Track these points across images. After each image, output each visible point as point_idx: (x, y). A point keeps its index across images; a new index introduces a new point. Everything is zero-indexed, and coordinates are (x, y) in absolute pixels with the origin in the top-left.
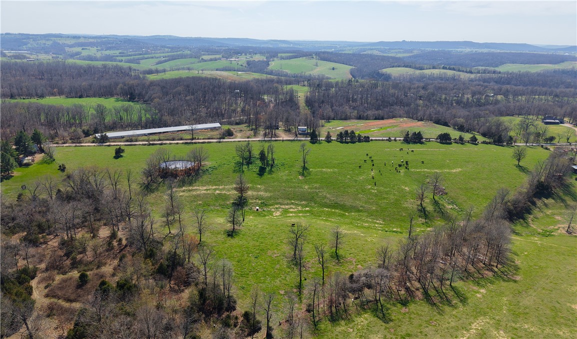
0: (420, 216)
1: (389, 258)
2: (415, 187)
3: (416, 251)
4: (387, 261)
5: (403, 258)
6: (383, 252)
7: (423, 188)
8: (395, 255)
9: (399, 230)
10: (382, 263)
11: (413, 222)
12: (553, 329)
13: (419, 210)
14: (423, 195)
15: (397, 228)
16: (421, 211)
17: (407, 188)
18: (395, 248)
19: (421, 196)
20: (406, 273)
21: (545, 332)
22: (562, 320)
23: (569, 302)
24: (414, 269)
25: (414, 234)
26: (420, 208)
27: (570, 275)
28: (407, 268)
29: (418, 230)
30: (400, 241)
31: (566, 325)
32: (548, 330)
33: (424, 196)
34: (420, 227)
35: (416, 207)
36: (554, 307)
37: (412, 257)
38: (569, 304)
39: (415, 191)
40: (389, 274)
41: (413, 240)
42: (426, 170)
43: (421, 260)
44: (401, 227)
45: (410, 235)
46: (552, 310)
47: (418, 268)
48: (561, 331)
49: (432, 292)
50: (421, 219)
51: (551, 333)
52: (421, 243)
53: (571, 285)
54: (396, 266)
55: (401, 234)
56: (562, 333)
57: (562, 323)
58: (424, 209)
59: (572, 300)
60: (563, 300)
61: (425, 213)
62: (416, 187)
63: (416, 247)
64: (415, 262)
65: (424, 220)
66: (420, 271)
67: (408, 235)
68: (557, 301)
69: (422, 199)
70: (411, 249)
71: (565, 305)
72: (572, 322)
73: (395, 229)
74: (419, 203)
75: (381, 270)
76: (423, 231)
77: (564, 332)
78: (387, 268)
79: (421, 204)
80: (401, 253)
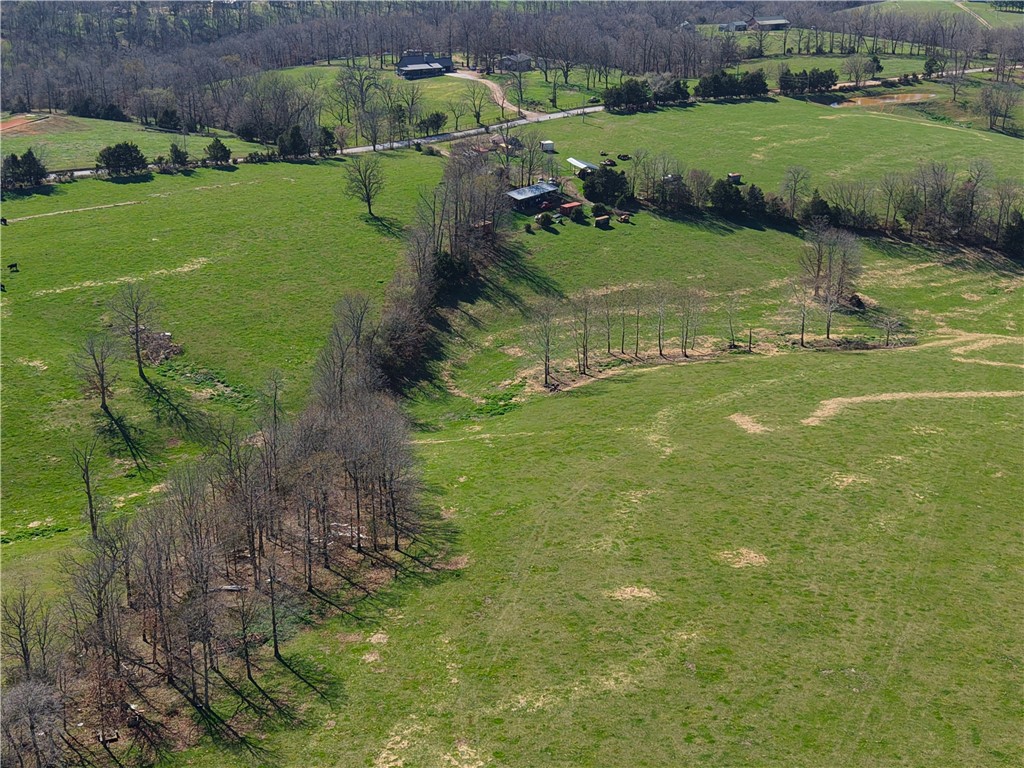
0: (112, 453)
1: (42, 635)
2: (66, 352)
3: (131, 578)
4: (34, 650)
5: (93, 619)
6: (12, 621)
7: (97, 350)
8: (58, 617)
9: (50, 521)
10: (18, 662)
11: (94, 480)
12: (588, 681)
13: (102, 431)
14: (102, 376)
15: (42, 516)
16: (111, 431)
17: (37, 363)
18: (52, 591)
19: (96, 379)
20: (117, 668)
21: (572, 697)
22: (603, 646)
23: (604, 587)
24: (141, 647)
25: (107, 520)
26: (105, 422)
27: (586, 509)
28: (114, 649)
29: (119, 502)
30: (67, 560)
31: (615, 655)
32: (578, 690)
33: (108, 378)
34: (123, 490)
35: (88, 422)
36: (575, 613)
37: (125, 604)
38: (605, 593)
39: (71, 368)
40: (57, 695)
41: (110, 543)
42: (87, 283)
43: (159, 605)
44: (54, 508)
45: (94, 528)
46: (571, 625)
47: (154, 637)
48: (608, 676)
49: (224, 704)
50: (117, 461)
51: (587, 694)
52: (141, 544)
53: (597, 536)
54: (74, 655)
55: (62, 536)
56: (613, 683)
57: (606, 655)
58: (119, 421)
59: (611, 577)
60: (589, 585)
61: (127, 438)
62: (71, 350)
63: (126, 562)
64: (138, 618)
65: (129, 463)
66: (165, 646)
67: (88, 531)
68: (577, 595)
69: (103, 391)
70: (110, 577)
71: (599, 597)
72: (629, 642)
73: (34, 524)
74: (96, 404)
75: (19, 690)
76: (137, 502)
77: (616, 679)
78: (43, 676)
79: (104, 406)
80: (81, 602)
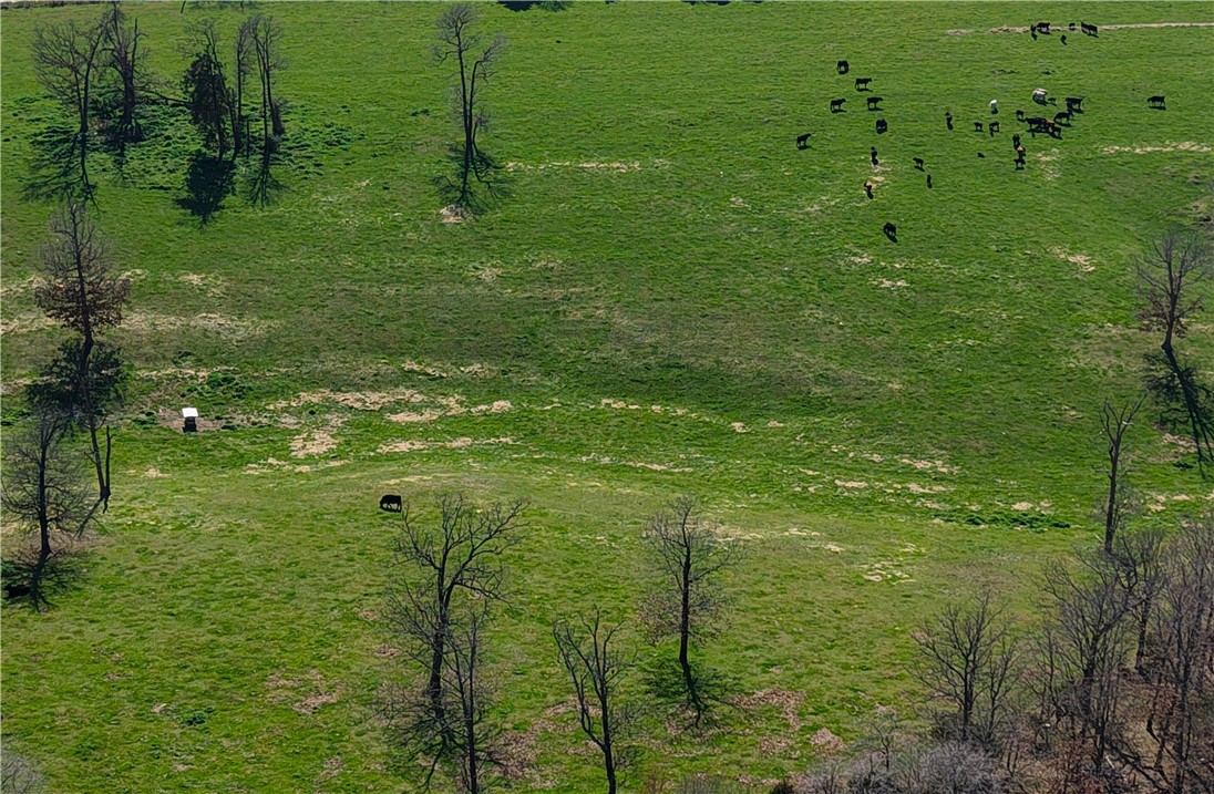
0: (1163, 423)
1: (998, 677)
2: (1128, 249)
3: (1148, 630)
4: (982, 696)
5: (1078, 675)
6: (957, 644)
7: (1177, 254)
8: (1027, 657)
9: (1045, 507)
10: (954, 708)
11: (1127, 460)
13: (1156, 385)
14: (1174, 298)
15: (1037, 500)
16: (1170, 390)
17: (1080, 259)
18: (1026, 615)
19: (1165, 302)
20: (1098, 760)
24: (1140, 736)
25: (1133, 527)
26: (1162, 372)
28: (1100, 730)
29: (1158, 501)
30: (1055, 576)
33: (1184, 303)
34: (1166, 486)
35: (1137, 366)
37: (1131, 665)
39: (1131, 276)
40: (1001, 774)
41: (1128, 564)
42: (1186, 145)
43: (1183, 682)
44: (1055, 488)
45: (1109, 536)
47: (1164, 729)
50: (1168, 437)
52: (1177, 580)
54: (1036, 722)
55: (1058, 533)
58: (1186, 375)
61: (1192, 404)
62: (1135, 248)
63: (1147, 602)
64: (1146, 692)
65: (1186, 445)
66: (1178, 748)
67: (1099, 537)
69: (1171, 322)
70: (1117, 618)
73: (1022, 506)
74: (1156, 340)
75: (946, 752)
76: (1185, 511)
78: (985, 740)
79: (1167, 347)
80: (1066, 645)
